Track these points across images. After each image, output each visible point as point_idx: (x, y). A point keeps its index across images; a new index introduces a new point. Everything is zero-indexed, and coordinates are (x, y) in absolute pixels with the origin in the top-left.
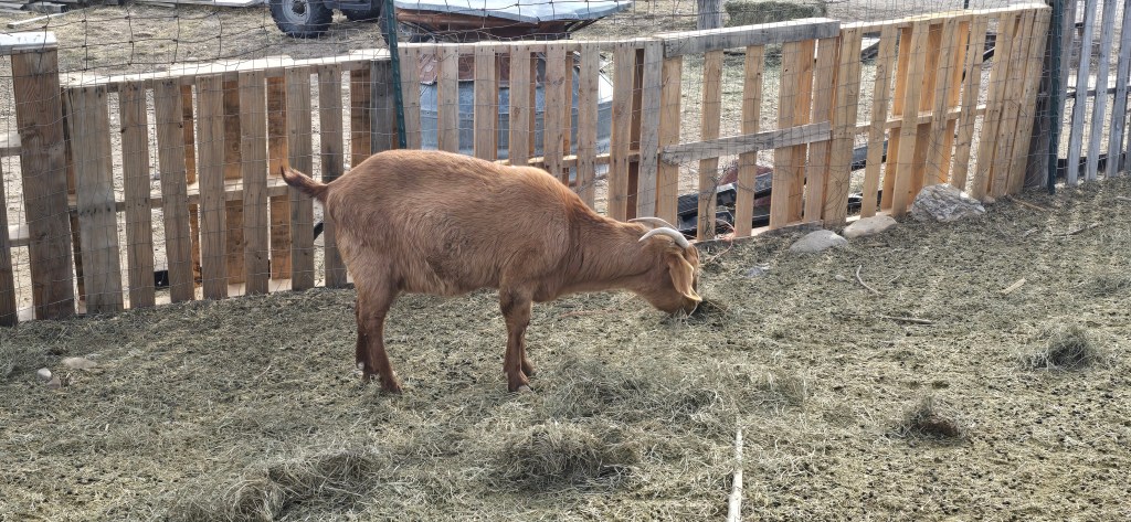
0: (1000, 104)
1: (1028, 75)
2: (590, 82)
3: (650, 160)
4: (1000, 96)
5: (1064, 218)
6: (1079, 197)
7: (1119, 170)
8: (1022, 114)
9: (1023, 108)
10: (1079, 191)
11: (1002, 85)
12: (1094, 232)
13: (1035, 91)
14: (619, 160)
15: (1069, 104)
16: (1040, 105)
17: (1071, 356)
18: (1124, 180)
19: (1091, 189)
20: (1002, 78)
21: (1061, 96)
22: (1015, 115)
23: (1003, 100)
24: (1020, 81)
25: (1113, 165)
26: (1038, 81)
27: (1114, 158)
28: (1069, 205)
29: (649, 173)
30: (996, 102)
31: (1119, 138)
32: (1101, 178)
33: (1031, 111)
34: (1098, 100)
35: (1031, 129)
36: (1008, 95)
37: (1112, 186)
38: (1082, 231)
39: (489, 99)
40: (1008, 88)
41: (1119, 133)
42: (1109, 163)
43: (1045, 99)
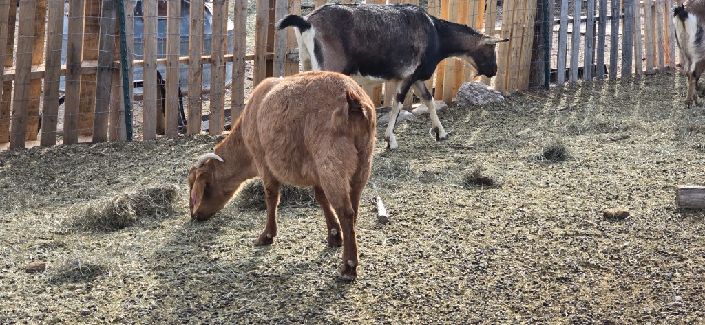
0: (510, 27)
1: (528, 7)
2: (242, 3)
3: (281, 58)
4: (510, 22)
5: (556, 103)
6: (565, 92)
7: (592, 76)
8: (525, 34)
9: (526, 30)
10: (566, 89)
11: (511, 13)
12: (574, 108)
13: (533, 18)
14: (261, 58)
15: (556, 28)
16: (537, 28)
17: (555, 155)
18: (596, 82)
19: (573, 88)
20: (511, 9)
21: (550, 23)
22: (521, 35)
23: (512, 25)
24: (522, 11)
25: (588, 72)
26: (535, 12)
27: (588, 67)
28: (559, 96)
29: (281, 67)
30: (507, 25)
31: (591, 53)
32: (580, 82)
33: (531, 32)
34: (576, 25)
35: (531, 45)
36: (515, 21)
37: (588, 86)
38: (566, 109)
39: (177, 13)
40: (515, 16)
41: (591, 49)
42: (585, 71)
43: (540, 24)
